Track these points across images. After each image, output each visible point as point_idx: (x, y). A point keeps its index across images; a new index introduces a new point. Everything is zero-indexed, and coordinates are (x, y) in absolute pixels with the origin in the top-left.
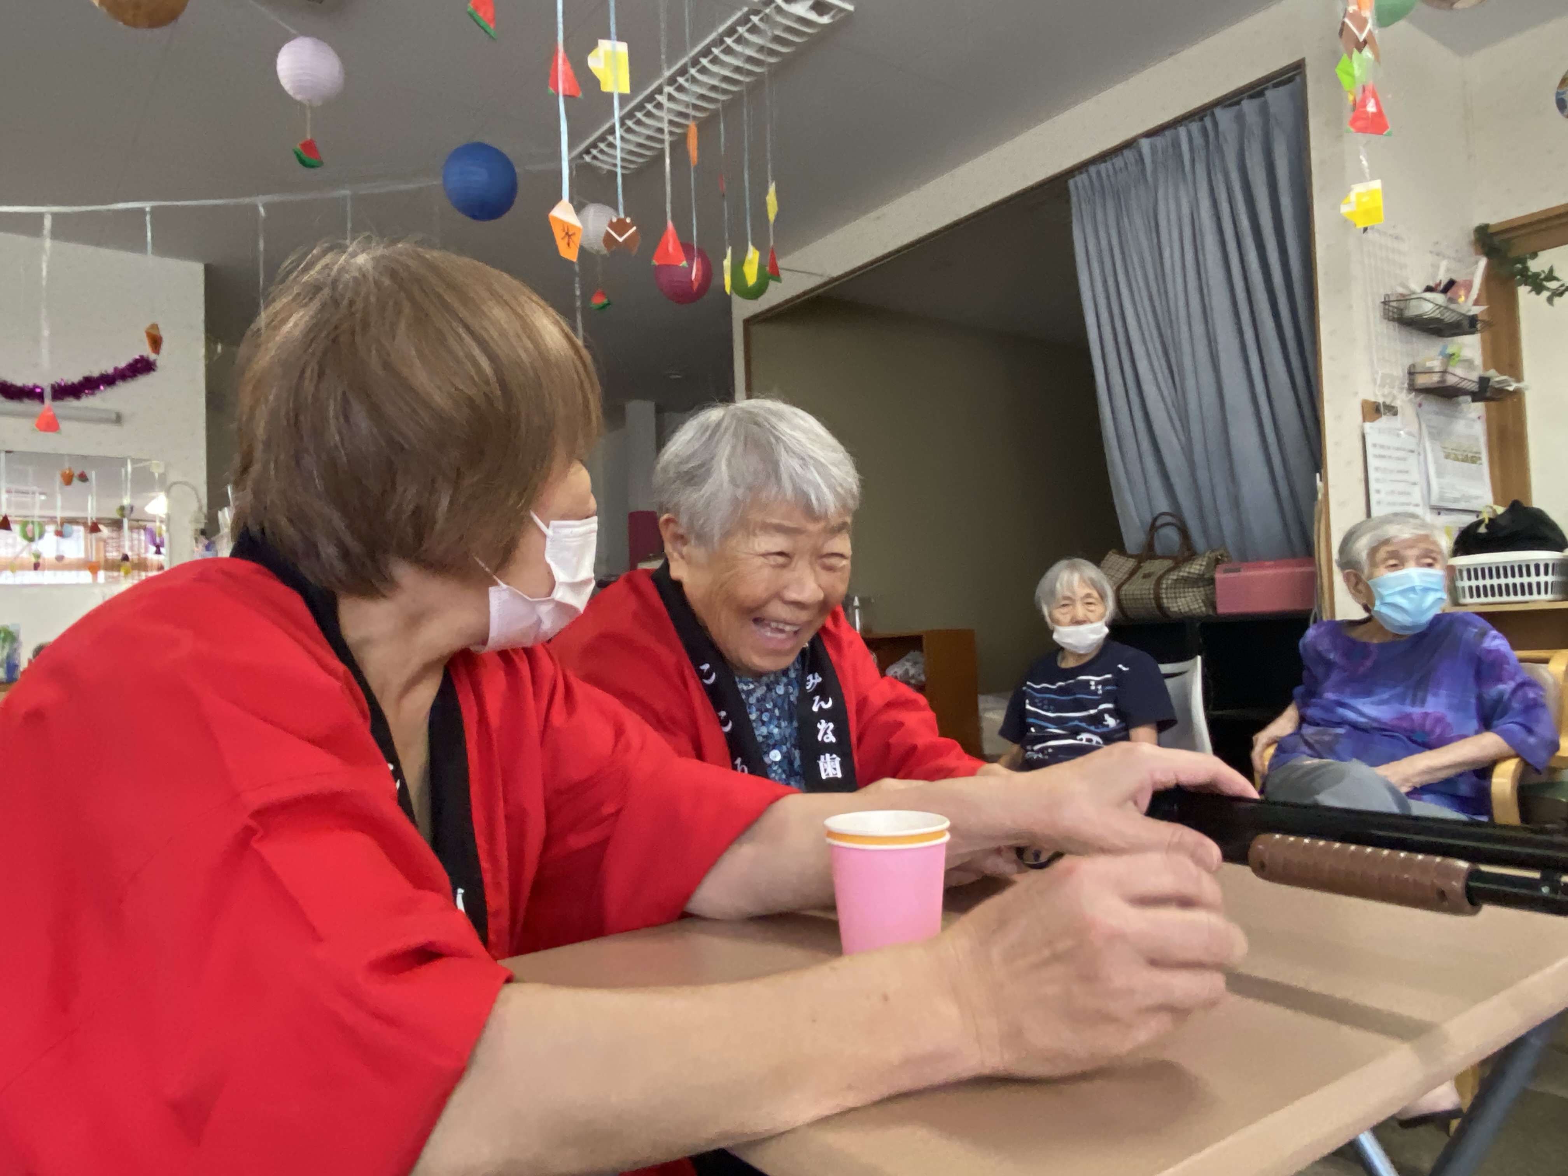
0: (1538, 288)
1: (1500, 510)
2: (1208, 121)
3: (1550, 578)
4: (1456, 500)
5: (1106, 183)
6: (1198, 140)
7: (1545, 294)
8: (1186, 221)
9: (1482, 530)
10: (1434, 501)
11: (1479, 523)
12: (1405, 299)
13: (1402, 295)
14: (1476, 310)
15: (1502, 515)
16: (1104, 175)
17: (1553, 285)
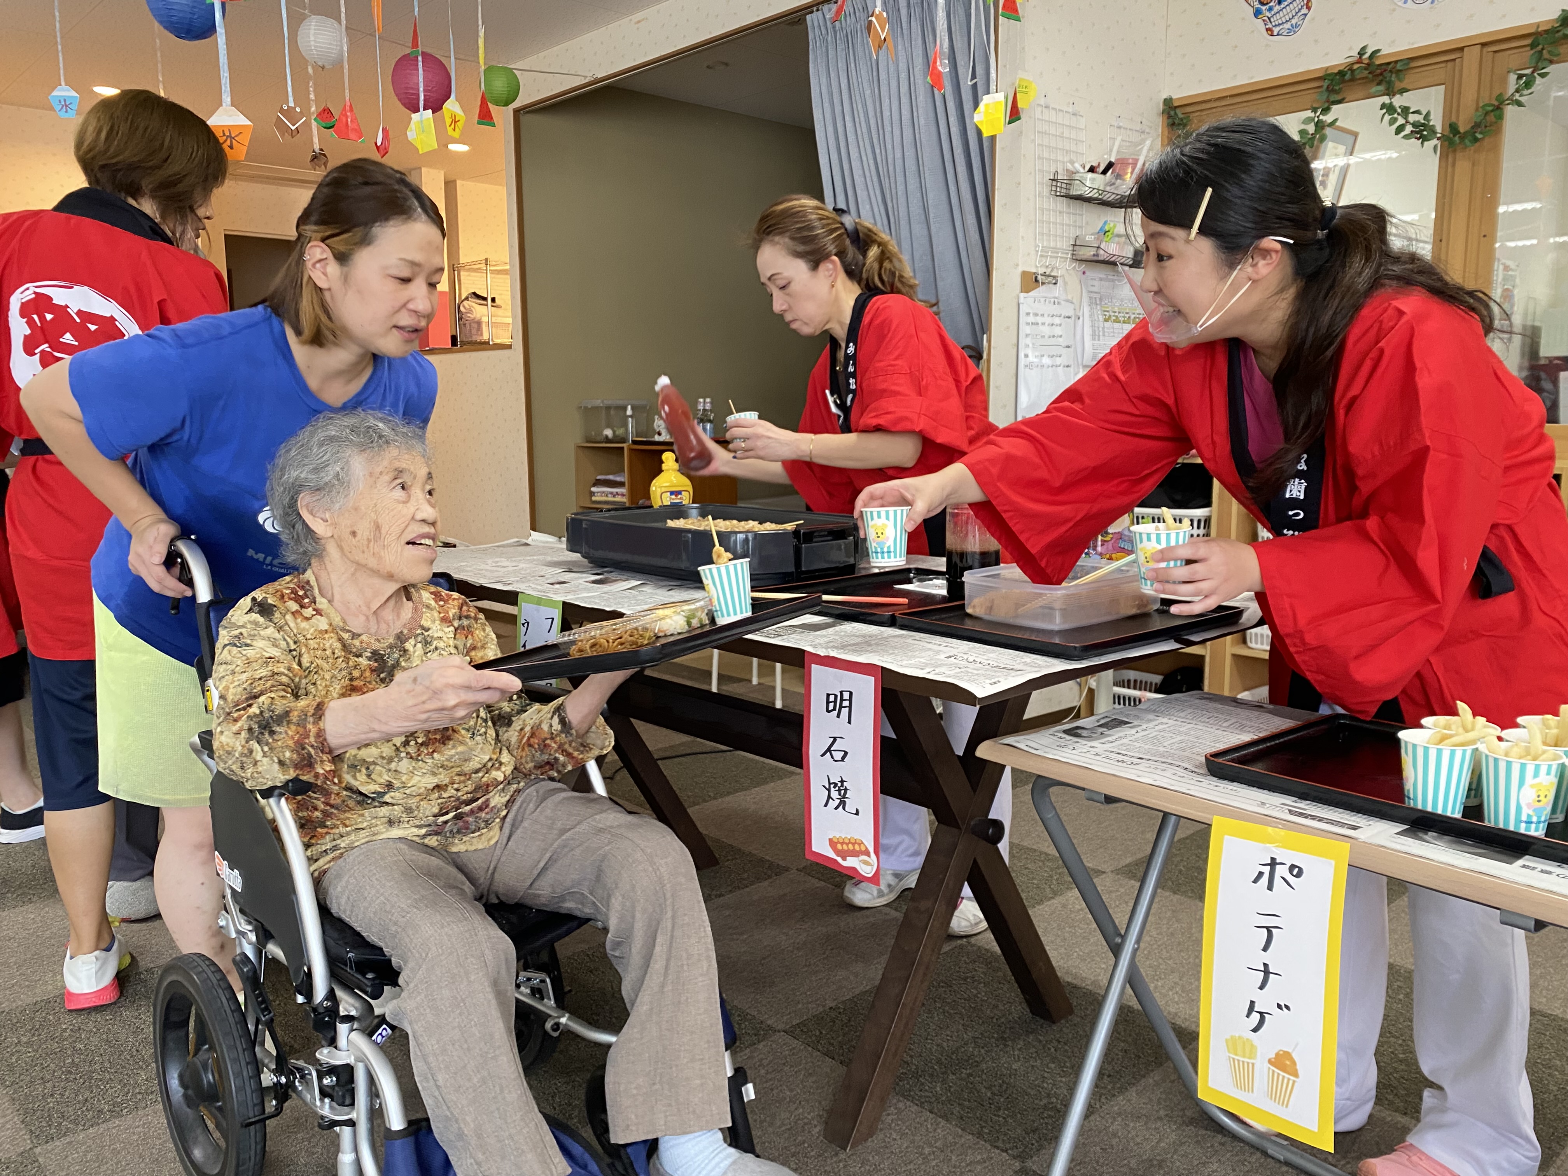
8: (903, 75)
12: (1071, 178)
13: (1068, 174)
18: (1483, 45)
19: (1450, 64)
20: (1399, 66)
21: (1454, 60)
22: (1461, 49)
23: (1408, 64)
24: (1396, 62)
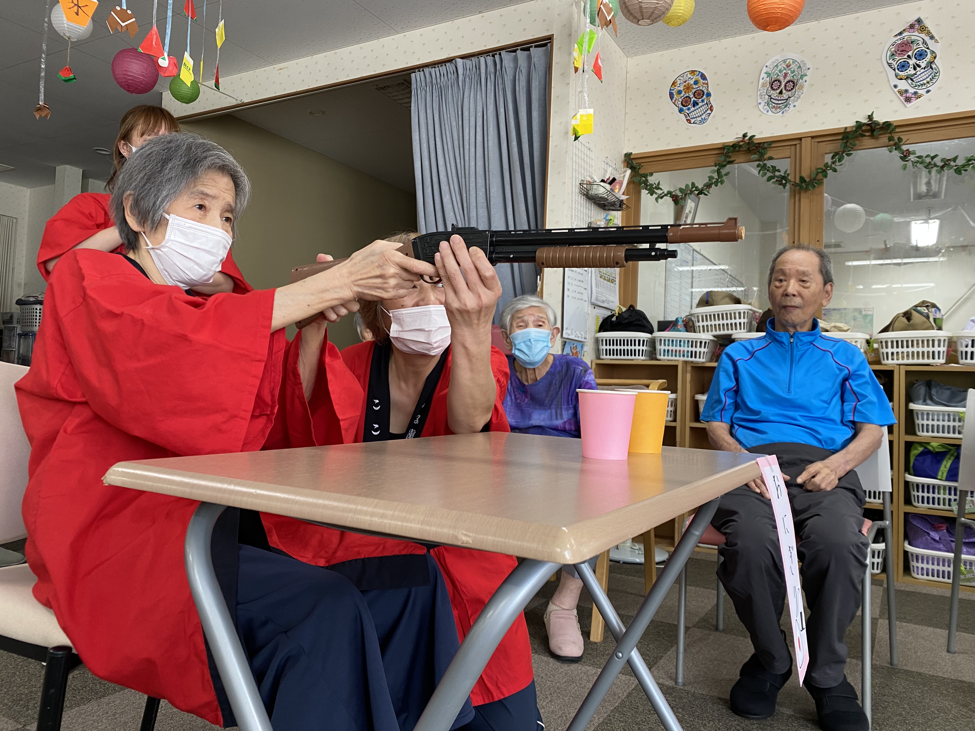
0: (652, 193)
1: (624, 309)
2: (497, 57)
3: (645, 348)
4: (603, 302)
5: (434, 81)
6: (491, 68)
7: (655, 196)
9: (614, 319)
10: (593, 300)
11: (613, 316)
12: (590, 184)
13: (589, 181)
14: (624, 198)
15: (625, 312)
16: (434, 76)
17: (659, 192)
18: (813, 137)
19: (793, 147)
20: (765, 145)
21: (796, 145)
22: (800, 139)
23: (771, 144)
24: (764, 143)
